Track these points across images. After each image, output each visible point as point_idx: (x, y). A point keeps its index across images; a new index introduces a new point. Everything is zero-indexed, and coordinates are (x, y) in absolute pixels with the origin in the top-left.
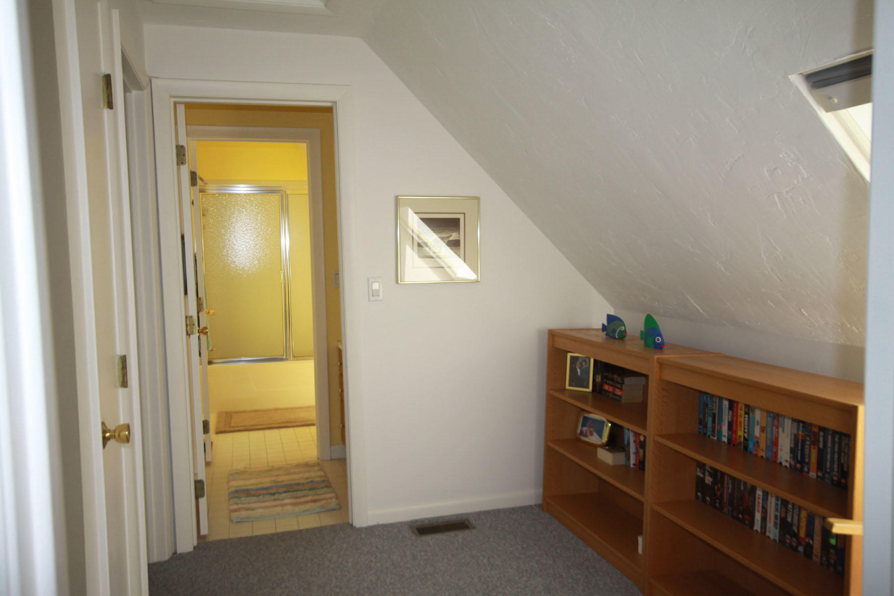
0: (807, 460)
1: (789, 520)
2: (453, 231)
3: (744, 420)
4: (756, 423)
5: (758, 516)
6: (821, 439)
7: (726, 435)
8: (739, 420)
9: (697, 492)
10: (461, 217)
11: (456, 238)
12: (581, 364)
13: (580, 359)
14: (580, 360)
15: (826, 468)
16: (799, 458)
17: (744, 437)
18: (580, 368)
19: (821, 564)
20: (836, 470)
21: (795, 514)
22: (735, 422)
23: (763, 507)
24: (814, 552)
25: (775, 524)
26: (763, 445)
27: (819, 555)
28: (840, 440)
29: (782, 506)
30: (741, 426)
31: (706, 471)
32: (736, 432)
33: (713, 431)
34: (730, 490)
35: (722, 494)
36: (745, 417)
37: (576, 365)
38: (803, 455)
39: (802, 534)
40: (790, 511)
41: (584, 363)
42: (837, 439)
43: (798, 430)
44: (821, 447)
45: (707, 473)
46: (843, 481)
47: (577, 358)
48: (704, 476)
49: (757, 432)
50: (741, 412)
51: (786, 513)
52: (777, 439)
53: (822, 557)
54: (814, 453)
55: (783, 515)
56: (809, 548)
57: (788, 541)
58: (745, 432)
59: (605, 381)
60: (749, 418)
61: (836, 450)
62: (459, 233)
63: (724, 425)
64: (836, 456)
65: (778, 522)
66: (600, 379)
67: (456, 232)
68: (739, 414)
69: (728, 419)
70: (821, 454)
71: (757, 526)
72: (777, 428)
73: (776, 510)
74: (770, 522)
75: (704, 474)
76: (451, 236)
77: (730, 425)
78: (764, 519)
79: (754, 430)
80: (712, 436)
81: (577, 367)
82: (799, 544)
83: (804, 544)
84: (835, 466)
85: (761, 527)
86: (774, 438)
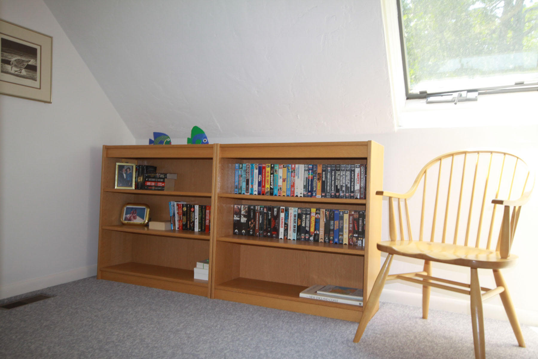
0: (315, 189)
1: (303, 225)
2: (32, 58)
3: (270, 178)
4: (279, 178)
5: (282, 230)
6: (324, 176)
7: (257, 190)
8: (266, 179)
9: (234, 229)
10: (38, 48)
11: (34, 64)
12: (126, 170)
13: (125, 166)
14: (125, 168)
15: (327, 190)
16: (310, 190)
17: (270, 188)
18: (126, 173)
19: (325, 242)
20: (333, 189)
21: (307, 221)
22: (264, 181)
23: (285, 224)
24: (320, 237)
25: (294, 230)
26: (284, 189)
27: (323, 238)
28: (335, 173)
29: (299, 219)
30: (268, 182)
31: (242, 215)
32: (264, 187)
33: (247, 189)
34: (261, 221)
35: (255, 226)
36: (271, 177)
37: (122, 172)
38: (312, 188)
39: (312, 230)
40: (304, 220)
41: (128, 170)
42: (333, 174)
43: (309, 175)
44: (324, 180)
45: (242, 216)
46: (337, 194)
47: (123, 166)
48: (240, 219)
49: (280, 182)
50: (268, 174)
51: (301, 222)
52: (294, 183)
53: (325, 238)
54: (319, 185)
55: (299, 223)
56: (316, 236)
57: (303, 237)
58: (271, 185)
59: (147, 179)
60: (273, 176)
61: (333, 179)
62: (36, 61)
63: (255, 184)
64: (333, 182)
65: (296, 228)
66: (142, 180)
67: (34, 59)
68: (266, 175)
69: (258, 180)
70: (324, 184)
71: (281, 236)
72: (294, 177)
73: (295, 222)
74: (290, 230)
75: (240, 217)
76: (30, 61)
77: (260, 184)
78: (286, 230)
79: (277, 182)
80: (246, 193)
81: (123, 173)
82: (310, 236)
83: (313, 235)
84: (333, 188)
85: (284, 236)
86: (292, 183)
